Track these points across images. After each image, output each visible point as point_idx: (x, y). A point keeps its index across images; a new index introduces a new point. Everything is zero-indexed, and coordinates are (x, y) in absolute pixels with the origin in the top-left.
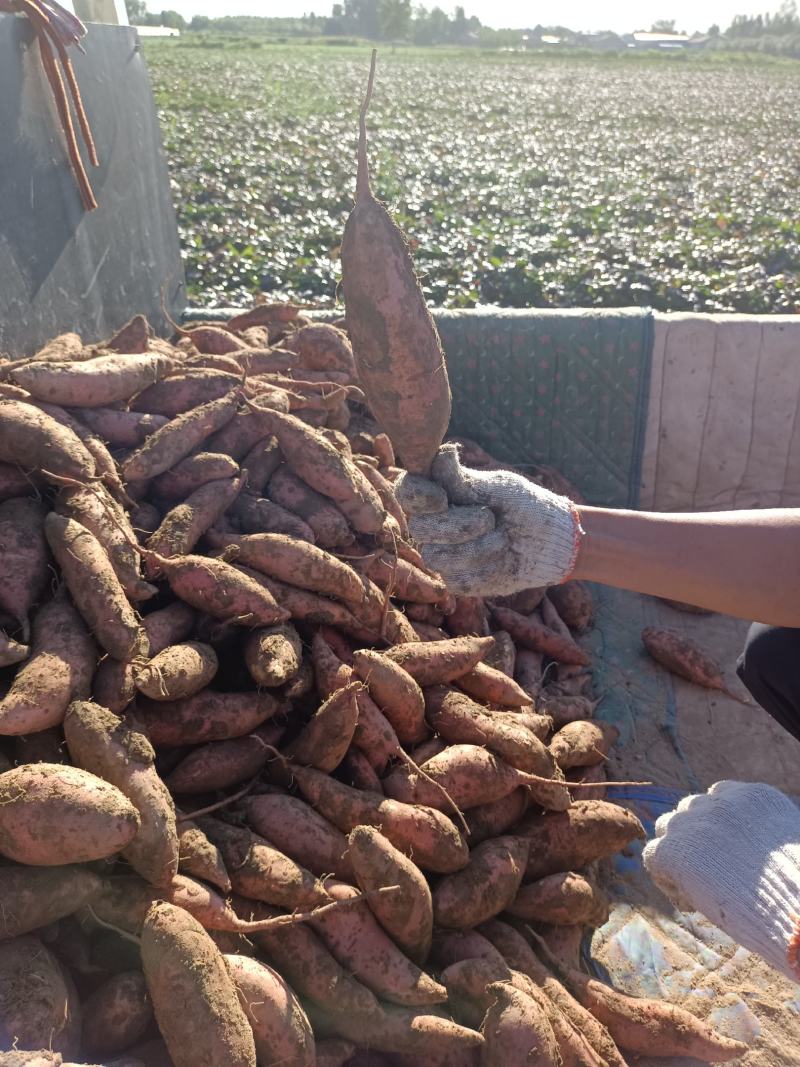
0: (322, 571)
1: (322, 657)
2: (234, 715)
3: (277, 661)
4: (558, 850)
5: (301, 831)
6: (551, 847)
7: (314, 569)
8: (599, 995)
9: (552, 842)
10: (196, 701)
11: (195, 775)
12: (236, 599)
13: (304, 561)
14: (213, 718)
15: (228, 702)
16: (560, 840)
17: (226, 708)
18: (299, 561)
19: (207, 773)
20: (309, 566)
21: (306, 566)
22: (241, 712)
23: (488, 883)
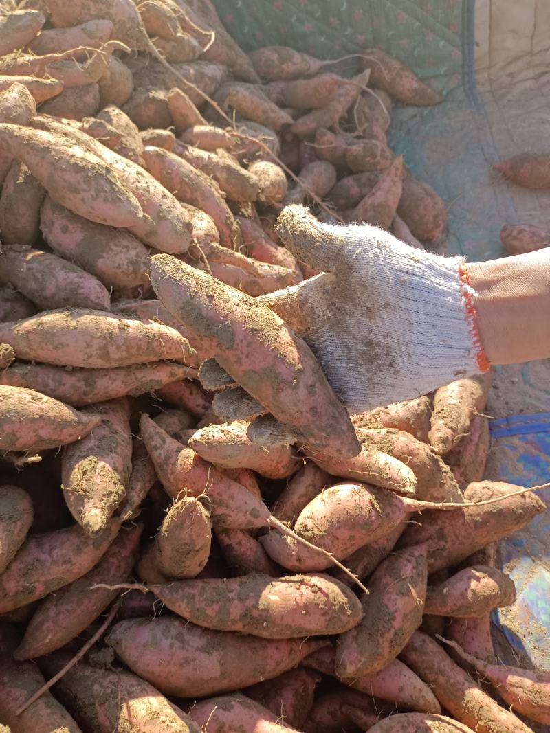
0: (123, 347)
1: (156, 448)
2: (68, 566)
3: (92, 502)
4: (457, 546)
5: (181, 665)
6: (449, 545)
7: (112, 349)
8: (519, 691)
9: (449, 540)
10: (17, 566)
11: (47, 640)
12: (18, 435)
13: (96, 344)
14: (43, 579)
15: (55, 553)
16: (457, 537)
17: (55, 562)
18: (89, 346)
19: (59, 634)
20: (104, 348)
21: (100, 349)
22: (74, 560)
23: (392, 631)
